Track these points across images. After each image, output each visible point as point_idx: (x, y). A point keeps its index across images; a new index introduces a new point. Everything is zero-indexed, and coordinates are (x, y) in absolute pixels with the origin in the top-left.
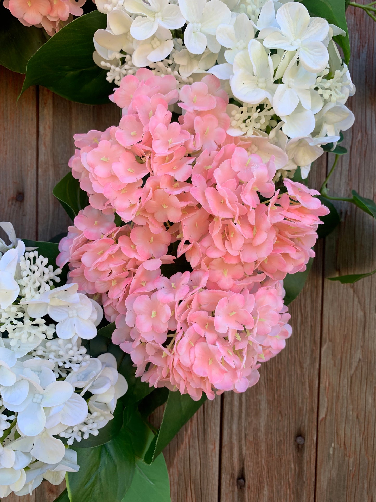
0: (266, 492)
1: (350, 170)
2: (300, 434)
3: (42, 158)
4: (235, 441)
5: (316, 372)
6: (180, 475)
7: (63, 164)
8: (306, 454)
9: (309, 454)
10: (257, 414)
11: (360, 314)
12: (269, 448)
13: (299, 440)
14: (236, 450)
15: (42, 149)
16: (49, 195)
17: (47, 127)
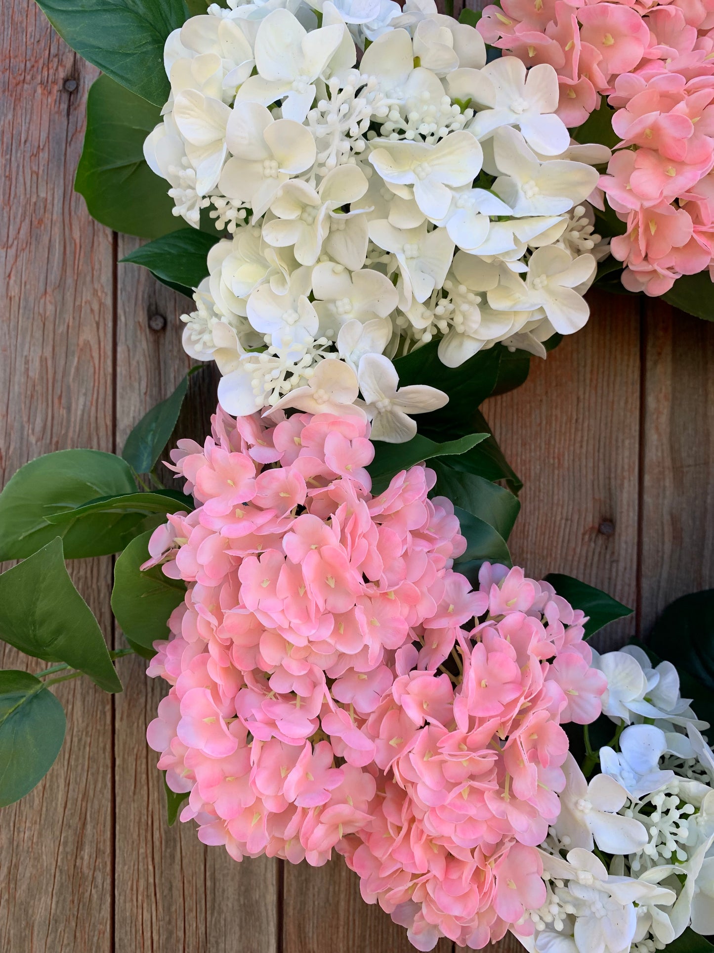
3: (652, 455)
7: (689, 466)
15: (652, 437)
16: (662, 523)
17: (662, 396)
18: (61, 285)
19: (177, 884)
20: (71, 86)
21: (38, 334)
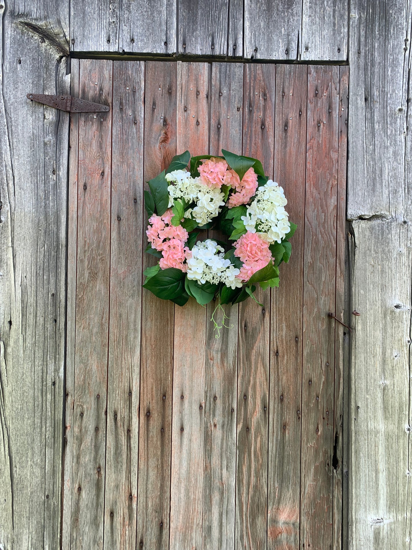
0: (286, 358)
1: (312, 248)
2: (297, 337)
4: (275, 340)
5: (302, 316)
6: (256, 352)
8: (299, 344)
9: (300, 344)
10: (282, 330)
11: (316, 296)
12: (286, 342)
13: (296, 339)
14: (275, 343)
18: (100, 211)
19: (122, 325)
20: (103, 174)
21: (96, 221)
